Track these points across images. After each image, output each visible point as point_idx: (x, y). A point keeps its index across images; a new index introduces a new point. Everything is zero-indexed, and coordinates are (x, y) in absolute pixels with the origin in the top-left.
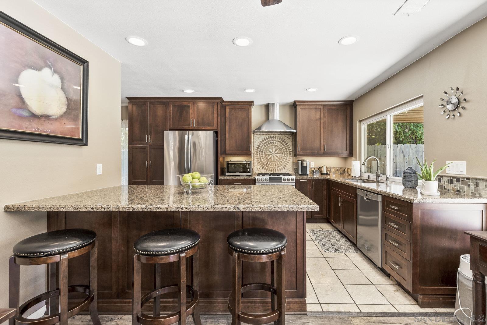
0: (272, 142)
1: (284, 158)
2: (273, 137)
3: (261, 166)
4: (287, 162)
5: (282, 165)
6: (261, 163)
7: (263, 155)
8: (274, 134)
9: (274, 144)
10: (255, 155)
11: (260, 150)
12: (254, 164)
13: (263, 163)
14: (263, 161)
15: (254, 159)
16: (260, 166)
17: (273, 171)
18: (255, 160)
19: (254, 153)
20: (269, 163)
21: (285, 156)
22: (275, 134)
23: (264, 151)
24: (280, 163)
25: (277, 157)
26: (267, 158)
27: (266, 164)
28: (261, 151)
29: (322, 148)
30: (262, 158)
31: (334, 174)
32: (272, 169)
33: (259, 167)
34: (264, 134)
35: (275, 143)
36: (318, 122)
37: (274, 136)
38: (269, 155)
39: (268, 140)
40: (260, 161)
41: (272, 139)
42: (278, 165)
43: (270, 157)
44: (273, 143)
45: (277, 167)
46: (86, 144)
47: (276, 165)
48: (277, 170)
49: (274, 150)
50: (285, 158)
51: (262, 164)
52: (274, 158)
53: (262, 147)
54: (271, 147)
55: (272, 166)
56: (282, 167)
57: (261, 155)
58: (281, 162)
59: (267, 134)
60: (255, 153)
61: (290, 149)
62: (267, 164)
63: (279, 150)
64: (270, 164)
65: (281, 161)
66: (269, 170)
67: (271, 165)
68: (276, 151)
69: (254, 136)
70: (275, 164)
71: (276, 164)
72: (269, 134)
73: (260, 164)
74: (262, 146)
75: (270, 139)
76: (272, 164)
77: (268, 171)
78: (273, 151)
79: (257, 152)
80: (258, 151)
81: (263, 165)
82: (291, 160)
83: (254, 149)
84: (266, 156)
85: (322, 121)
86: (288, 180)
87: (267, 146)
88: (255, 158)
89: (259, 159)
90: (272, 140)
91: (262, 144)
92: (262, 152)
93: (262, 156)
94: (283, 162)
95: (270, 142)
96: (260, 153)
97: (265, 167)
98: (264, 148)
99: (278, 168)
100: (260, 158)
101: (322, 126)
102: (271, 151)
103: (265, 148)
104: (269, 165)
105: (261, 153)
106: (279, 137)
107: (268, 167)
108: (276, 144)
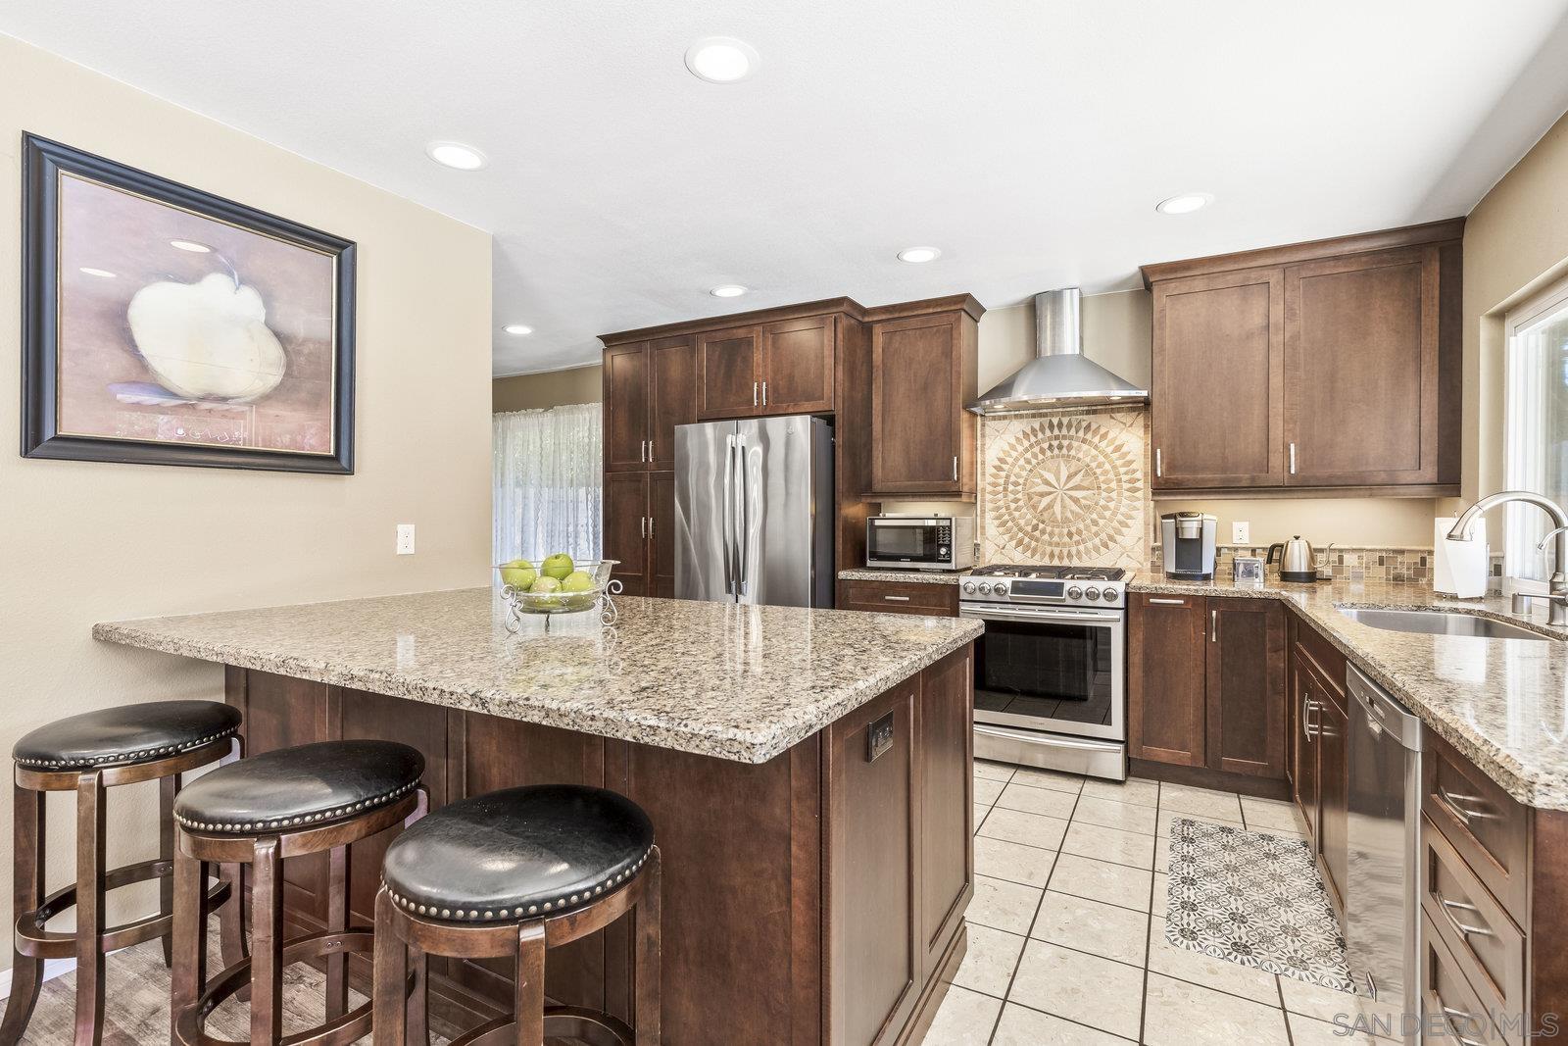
0: (1055, 443)
1: (1105, 508)
2: (1060, 425)
3: (1011, 539)
4: (1120, 523)
5: (1096, 534)
6: (1010, 524)
7: (1019, 496)
8: (1064, 414)
9: (1065, 451)
10: (988, 497)
11: (1008, 477)
12: (983, 528)
13: (1017, 525)
14: (1021, 517)
15: (983, 512)
16: (1006, 537)
17: (1061, 558)
18: (989, 515)
19: (984, 490)
20: (1041, 526)
21: (1110, 499)
22: (1069, 414)
23: (1021, 481)
24: (1087, 527)
25: (1076, 501)
26: (1034, 507)
27: (1029, 529)
28: (1013, 479)
29: (1276, 461)
30: (1013, 506)
31: (1358, 577)
32: (1057, 551)
33: (1001, 543)
34: (1022, 416)
35: (1069, 448)
36: (1258, 345)
37: (1065, 421)
38: (1042, 495)
39: (1040, 436)
40: (1006, 517)
41: (1056, 432)
42: (1079, 532)
43: (1045, 501)
44: (1060, 447)
45: (1078, 543)
46: (349, 471)
47: (1070, 535)
48: (1074, 552)
49: (1064, 474)
50: (1112, 505)
51: (1015, 529)
52: (1063, 507)
53: (1013, 465)
54: (1049, 464)
55: (1056, 539)
56: (1097, 541)
57: (1011, 497)
58: (1095, 523)
59: (1034, 416)
60: (989, 488)
61: (1134, 471)
62: (1035, 528)
63: (1087, 474)
64: (1049, 529)
65: (1094, 516)
66: (1043, 554)
67: (1051, 535)
68: (1070, 477)
69: (983, 425)
70: (1066, 531)
71: (1073, 529)
72: (1041, 415)
73: (1009, 531)
74: (1017, 459)
75: (1048, 433)
76: (1057, 531)
77: (1037, 557)
78: (1058, 480)
79: (995, 485)
80: (1002, 481)
81: (1020, 535)
82: (1140, 516)
83: (983, 474)
84: (1030, 499)
85: (1277, 339)
86: (1092, 595)
87: (1034, 461)
88: (989, 506)
89: (1003, 510)
90: (1057, 438)
91: (1014, 454)
92: (1016, 484)
93: (1016, 501)
94: (1101, 522)
95: (1046, 446)
96: (1005, 489)
97: (1027, 540)
98: (1022, 468)
99: (1081, 547)
100: (1008, 508)
101: (1276, 360)
102: (1051, 478)
103: (1028, 467)
104: (1043, 532)
105: (1011, 487)
106: (1084, 424)
107: (1037, 540)
108: (1073, 453)
